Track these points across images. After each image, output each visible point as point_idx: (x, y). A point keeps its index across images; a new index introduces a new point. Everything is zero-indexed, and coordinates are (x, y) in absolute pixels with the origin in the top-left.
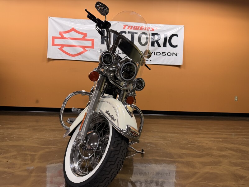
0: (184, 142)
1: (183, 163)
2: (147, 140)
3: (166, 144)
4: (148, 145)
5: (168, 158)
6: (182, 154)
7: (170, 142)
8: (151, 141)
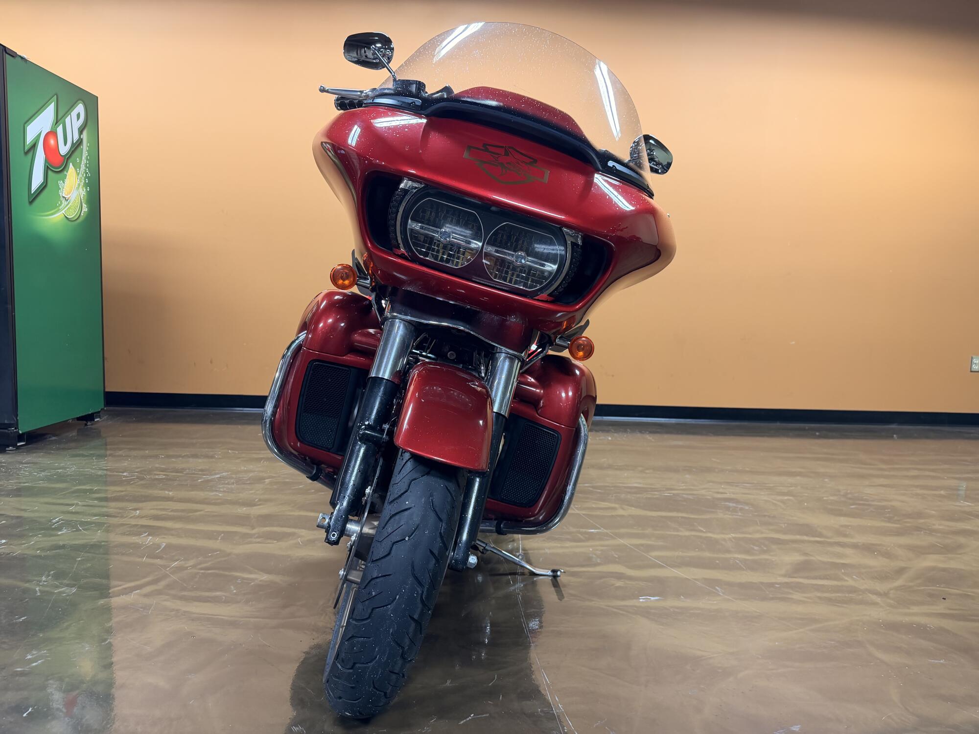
0: (832, 498)
1: (855, 546)
2: (718, 493)
3: (782, 502)
4: (731, 504)
5: (807, 535)
6: (842, 526)
7: (791, 498)
8: (733, 496)
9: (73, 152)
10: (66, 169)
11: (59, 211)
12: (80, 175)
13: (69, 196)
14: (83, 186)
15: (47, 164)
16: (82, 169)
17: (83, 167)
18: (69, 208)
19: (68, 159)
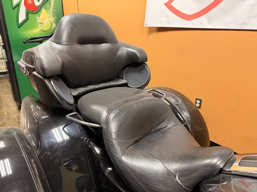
9: (44, 4)
10: (40, 11)
11: (37, 28)
12: (50, 13)
13: (43, 22)
14: (52, 17)
15: (27, 11)
16: (51, 10)
17: (51, 9)
18: (43, 26)
19: (41, 7)
